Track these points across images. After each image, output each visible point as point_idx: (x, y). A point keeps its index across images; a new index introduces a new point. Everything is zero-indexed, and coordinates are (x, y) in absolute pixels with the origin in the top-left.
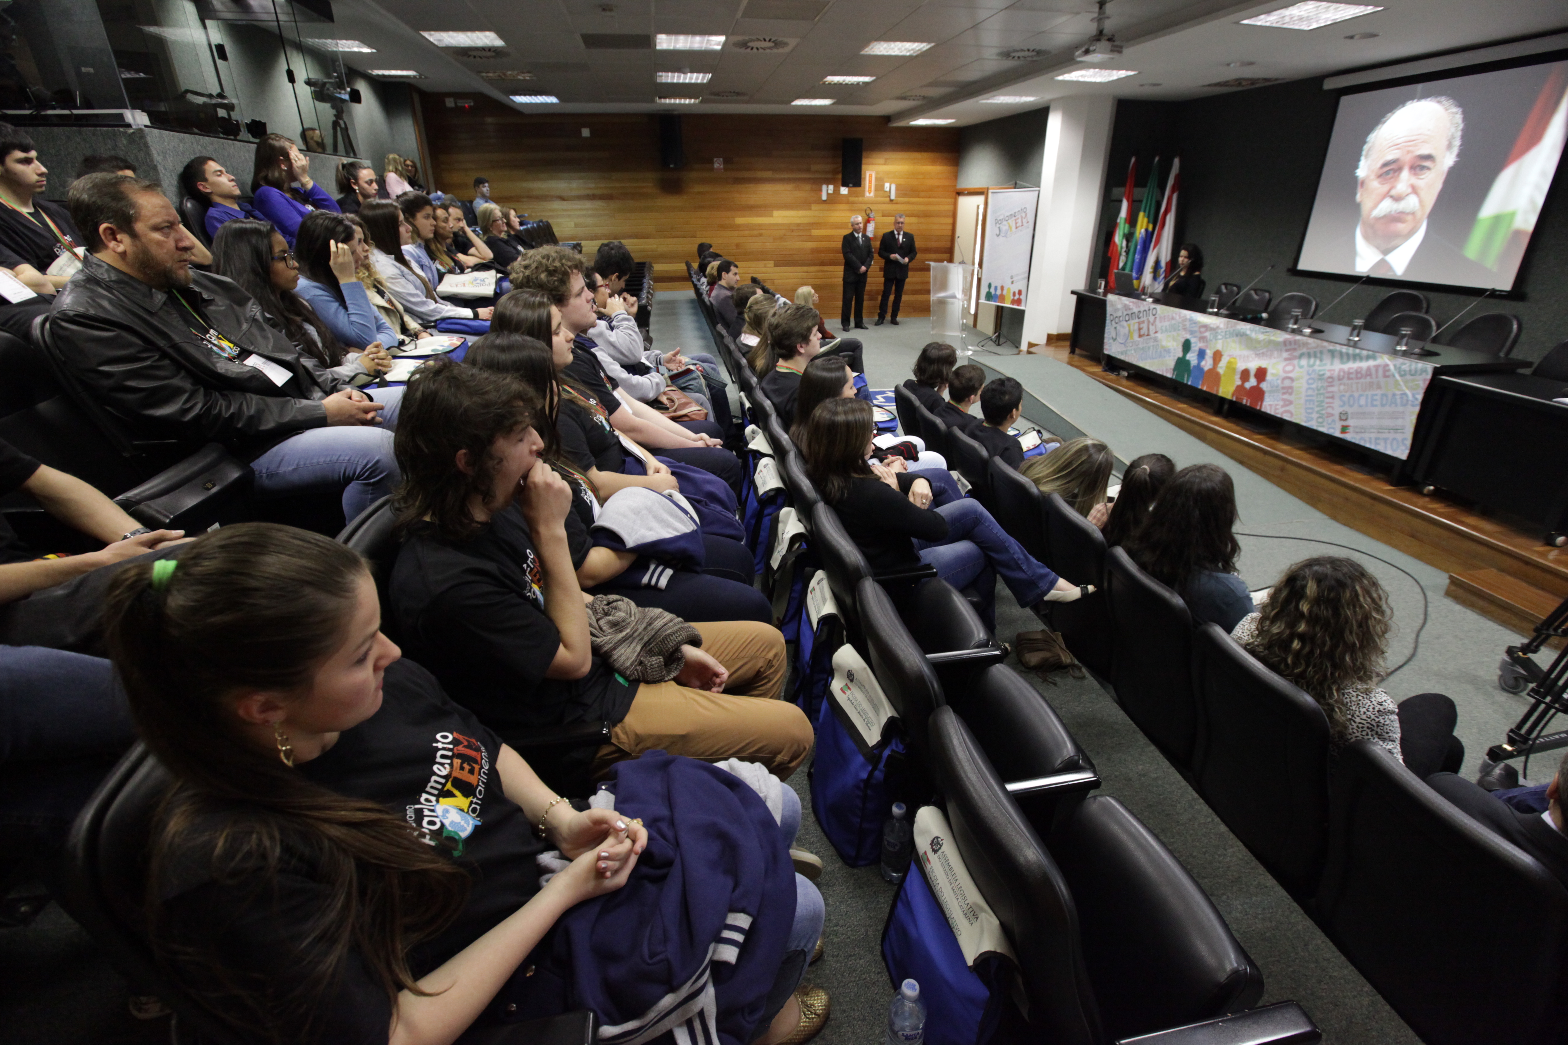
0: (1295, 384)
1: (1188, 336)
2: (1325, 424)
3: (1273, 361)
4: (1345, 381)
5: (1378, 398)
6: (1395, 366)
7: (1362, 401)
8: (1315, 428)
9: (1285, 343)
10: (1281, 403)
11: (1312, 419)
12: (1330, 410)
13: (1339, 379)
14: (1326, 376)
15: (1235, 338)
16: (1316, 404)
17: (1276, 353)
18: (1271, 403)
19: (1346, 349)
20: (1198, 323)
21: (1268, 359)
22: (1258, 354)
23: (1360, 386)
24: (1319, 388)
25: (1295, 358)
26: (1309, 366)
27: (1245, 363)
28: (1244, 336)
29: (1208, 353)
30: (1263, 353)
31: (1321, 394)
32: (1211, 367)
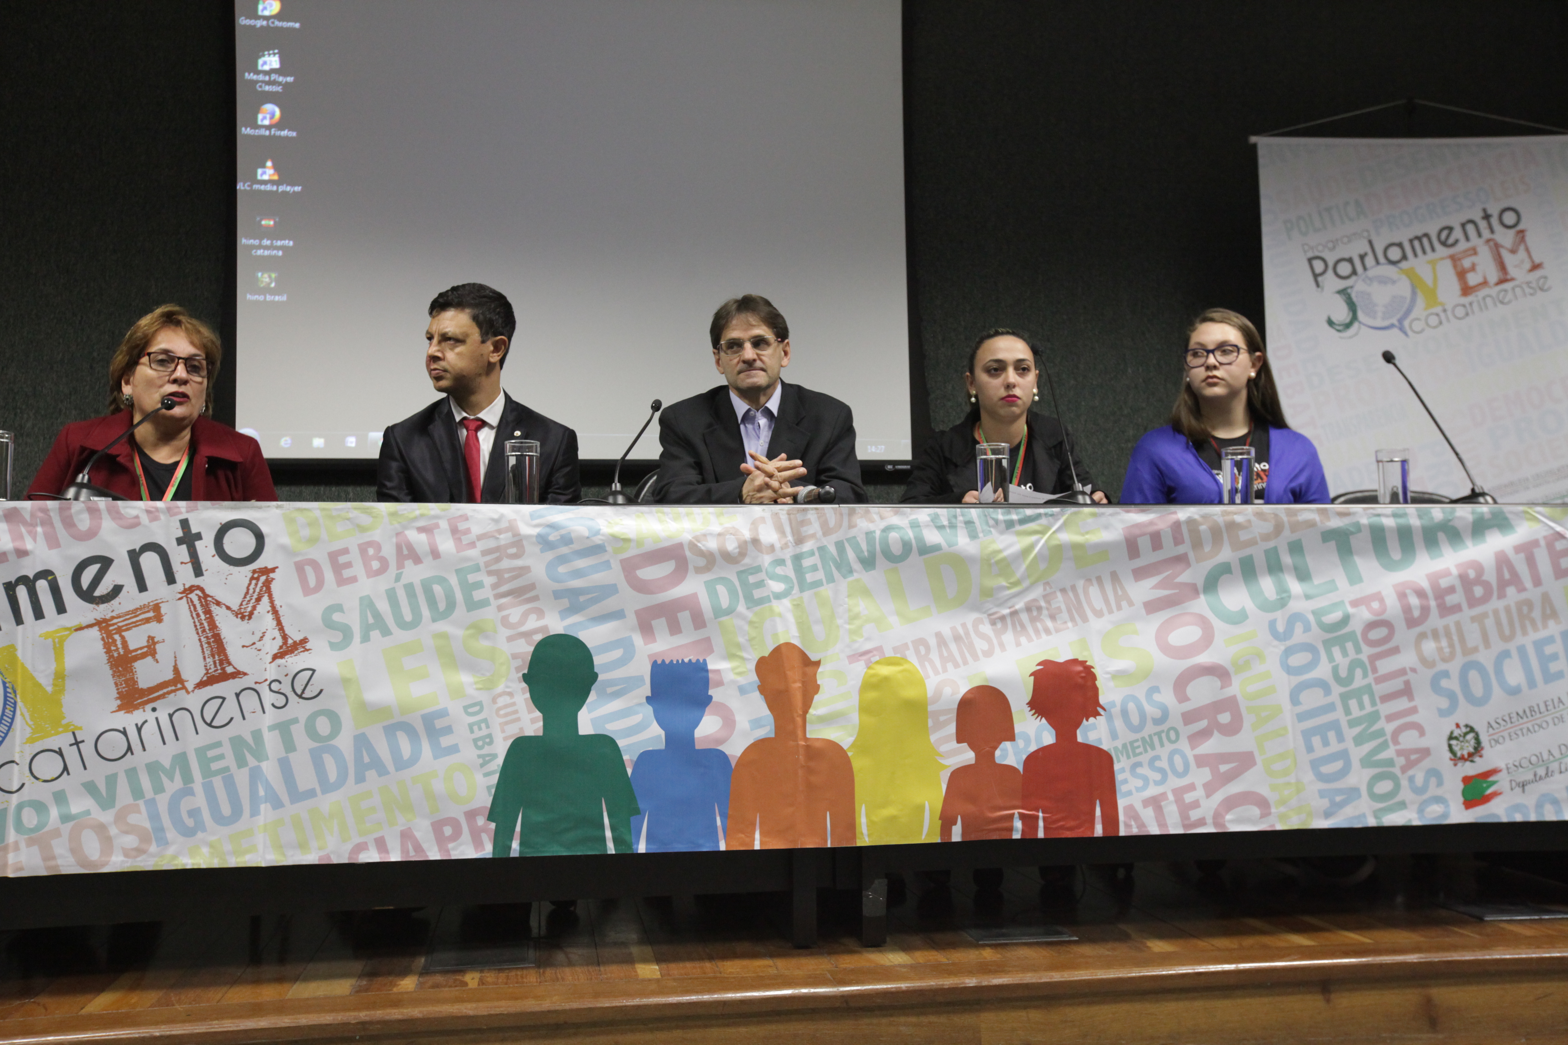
0: (1237, 688)
2: (1405, 794)
3: (1096, 624)
4: (1435, 621)
5: (1558, 647)
7: (1514, 675)
8: (1372, 822)
9: (1131, 546)
10: (1203, 775)
11: (1353, 793)
12: (1409, 740)
13: (1411, 622)
14: (1356, 627)
15: (861, 576)
16: (1350, 733)
17: (1094, 591)
18: (1152, 791)
19: (1395, 515)
20: (609, 548)
21: (1070, 624)
22: (1014, 614)
23: (1490, 622)
24: (1343, 673)
25: (1193, 591)
26: (1266, 606)
27: (956, 665)
28: (914, 557)
29: (718, 671)
30: (1043, 604)
31: (1357, 694)
32: (767, 730)
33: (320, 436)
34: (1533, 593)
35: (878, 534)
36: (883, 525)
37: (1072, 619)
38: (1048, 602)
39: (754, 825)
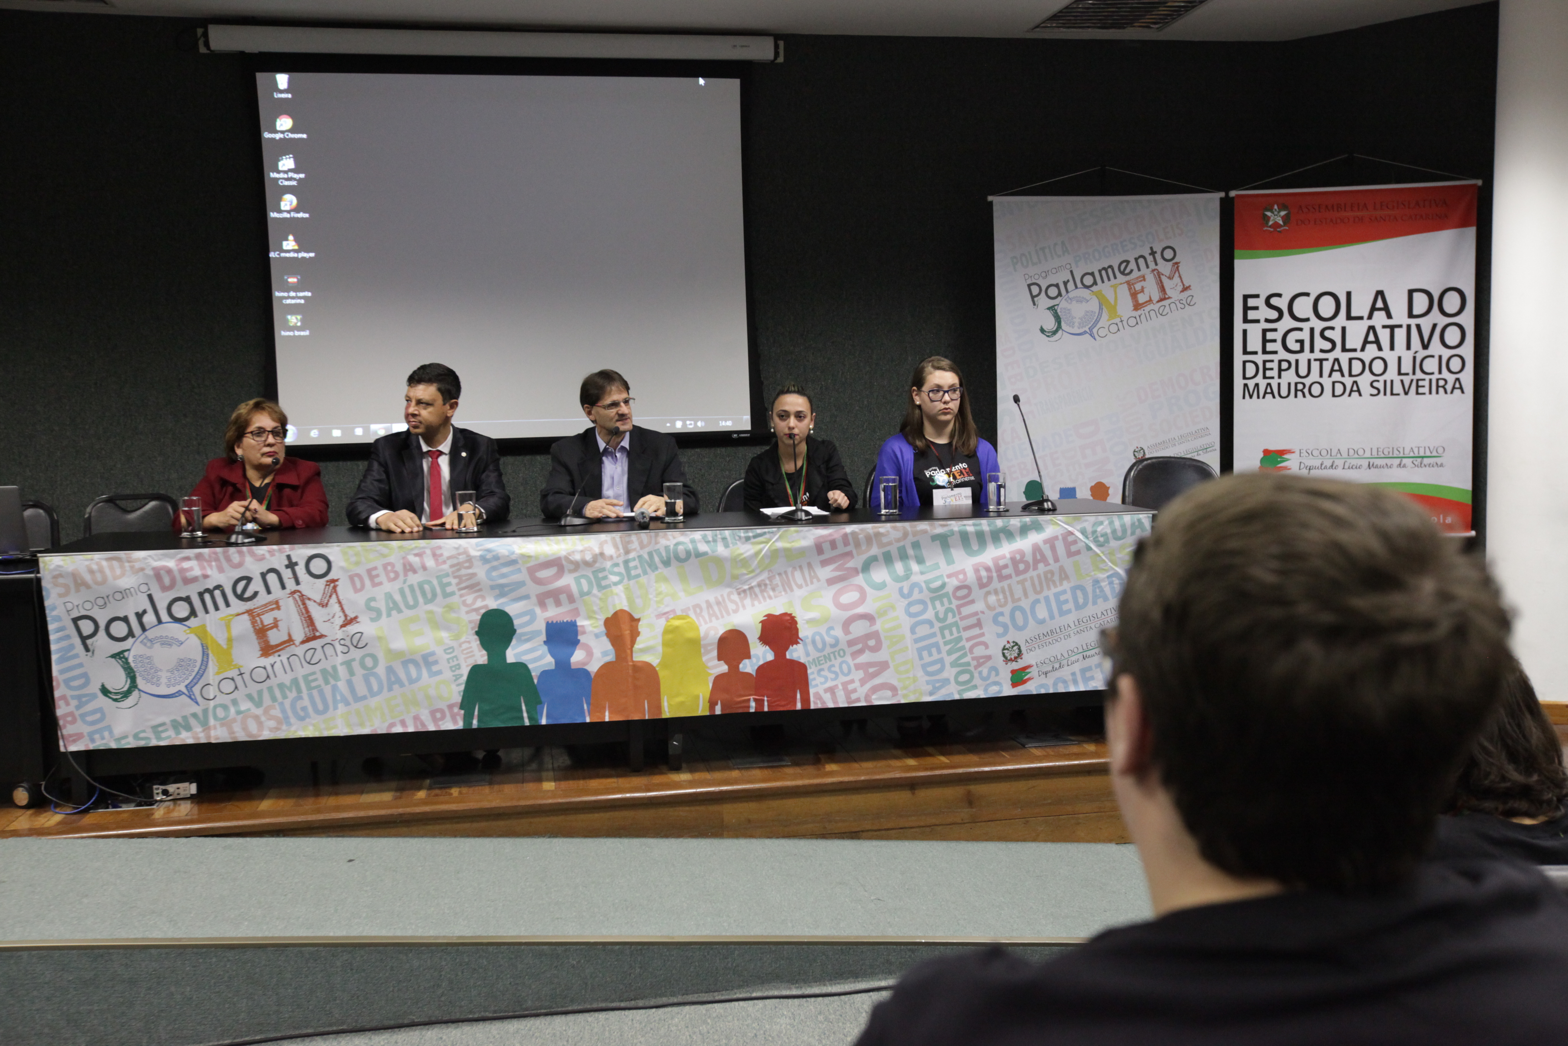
0: (879, 626)
1: (493, 604)
2: (977, 681)
3: (798, 593)
4: (996, 584)
5: (1068, 596)
6: (1083, 532)
7: (1042, 612)
8: (957, 697)
9: (819, 548)
10: (859, 675)
11: (946, 681)
12: (980, 651)
13: (982, 586)
14: (949, 589)
15: (663, 571)
16: (945, 649)
17: (798, 574)
18: (829, 684)
19: (974, 525)
20: (520, 562)
21: (783, 593)
22: (751, 588)
23: (1028, 584)
24: (941, 616)
25: (856, 572)
26: (897, 579)
27: (717, 618)
28: (693, 559)
29: (583, 626)
30: (768, 582)
31: (949, 627)
32: (611, 657)
33: (337, 428)
34: (1054, 566)
35: (672, 547)
36: (674, 542)
37: (785, 590)
38: (771, 581)
39: (605, 708)
